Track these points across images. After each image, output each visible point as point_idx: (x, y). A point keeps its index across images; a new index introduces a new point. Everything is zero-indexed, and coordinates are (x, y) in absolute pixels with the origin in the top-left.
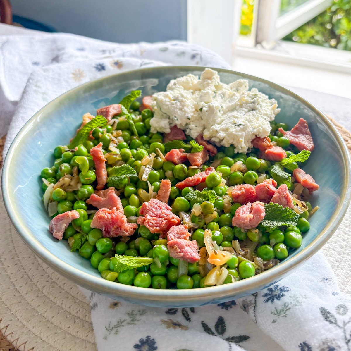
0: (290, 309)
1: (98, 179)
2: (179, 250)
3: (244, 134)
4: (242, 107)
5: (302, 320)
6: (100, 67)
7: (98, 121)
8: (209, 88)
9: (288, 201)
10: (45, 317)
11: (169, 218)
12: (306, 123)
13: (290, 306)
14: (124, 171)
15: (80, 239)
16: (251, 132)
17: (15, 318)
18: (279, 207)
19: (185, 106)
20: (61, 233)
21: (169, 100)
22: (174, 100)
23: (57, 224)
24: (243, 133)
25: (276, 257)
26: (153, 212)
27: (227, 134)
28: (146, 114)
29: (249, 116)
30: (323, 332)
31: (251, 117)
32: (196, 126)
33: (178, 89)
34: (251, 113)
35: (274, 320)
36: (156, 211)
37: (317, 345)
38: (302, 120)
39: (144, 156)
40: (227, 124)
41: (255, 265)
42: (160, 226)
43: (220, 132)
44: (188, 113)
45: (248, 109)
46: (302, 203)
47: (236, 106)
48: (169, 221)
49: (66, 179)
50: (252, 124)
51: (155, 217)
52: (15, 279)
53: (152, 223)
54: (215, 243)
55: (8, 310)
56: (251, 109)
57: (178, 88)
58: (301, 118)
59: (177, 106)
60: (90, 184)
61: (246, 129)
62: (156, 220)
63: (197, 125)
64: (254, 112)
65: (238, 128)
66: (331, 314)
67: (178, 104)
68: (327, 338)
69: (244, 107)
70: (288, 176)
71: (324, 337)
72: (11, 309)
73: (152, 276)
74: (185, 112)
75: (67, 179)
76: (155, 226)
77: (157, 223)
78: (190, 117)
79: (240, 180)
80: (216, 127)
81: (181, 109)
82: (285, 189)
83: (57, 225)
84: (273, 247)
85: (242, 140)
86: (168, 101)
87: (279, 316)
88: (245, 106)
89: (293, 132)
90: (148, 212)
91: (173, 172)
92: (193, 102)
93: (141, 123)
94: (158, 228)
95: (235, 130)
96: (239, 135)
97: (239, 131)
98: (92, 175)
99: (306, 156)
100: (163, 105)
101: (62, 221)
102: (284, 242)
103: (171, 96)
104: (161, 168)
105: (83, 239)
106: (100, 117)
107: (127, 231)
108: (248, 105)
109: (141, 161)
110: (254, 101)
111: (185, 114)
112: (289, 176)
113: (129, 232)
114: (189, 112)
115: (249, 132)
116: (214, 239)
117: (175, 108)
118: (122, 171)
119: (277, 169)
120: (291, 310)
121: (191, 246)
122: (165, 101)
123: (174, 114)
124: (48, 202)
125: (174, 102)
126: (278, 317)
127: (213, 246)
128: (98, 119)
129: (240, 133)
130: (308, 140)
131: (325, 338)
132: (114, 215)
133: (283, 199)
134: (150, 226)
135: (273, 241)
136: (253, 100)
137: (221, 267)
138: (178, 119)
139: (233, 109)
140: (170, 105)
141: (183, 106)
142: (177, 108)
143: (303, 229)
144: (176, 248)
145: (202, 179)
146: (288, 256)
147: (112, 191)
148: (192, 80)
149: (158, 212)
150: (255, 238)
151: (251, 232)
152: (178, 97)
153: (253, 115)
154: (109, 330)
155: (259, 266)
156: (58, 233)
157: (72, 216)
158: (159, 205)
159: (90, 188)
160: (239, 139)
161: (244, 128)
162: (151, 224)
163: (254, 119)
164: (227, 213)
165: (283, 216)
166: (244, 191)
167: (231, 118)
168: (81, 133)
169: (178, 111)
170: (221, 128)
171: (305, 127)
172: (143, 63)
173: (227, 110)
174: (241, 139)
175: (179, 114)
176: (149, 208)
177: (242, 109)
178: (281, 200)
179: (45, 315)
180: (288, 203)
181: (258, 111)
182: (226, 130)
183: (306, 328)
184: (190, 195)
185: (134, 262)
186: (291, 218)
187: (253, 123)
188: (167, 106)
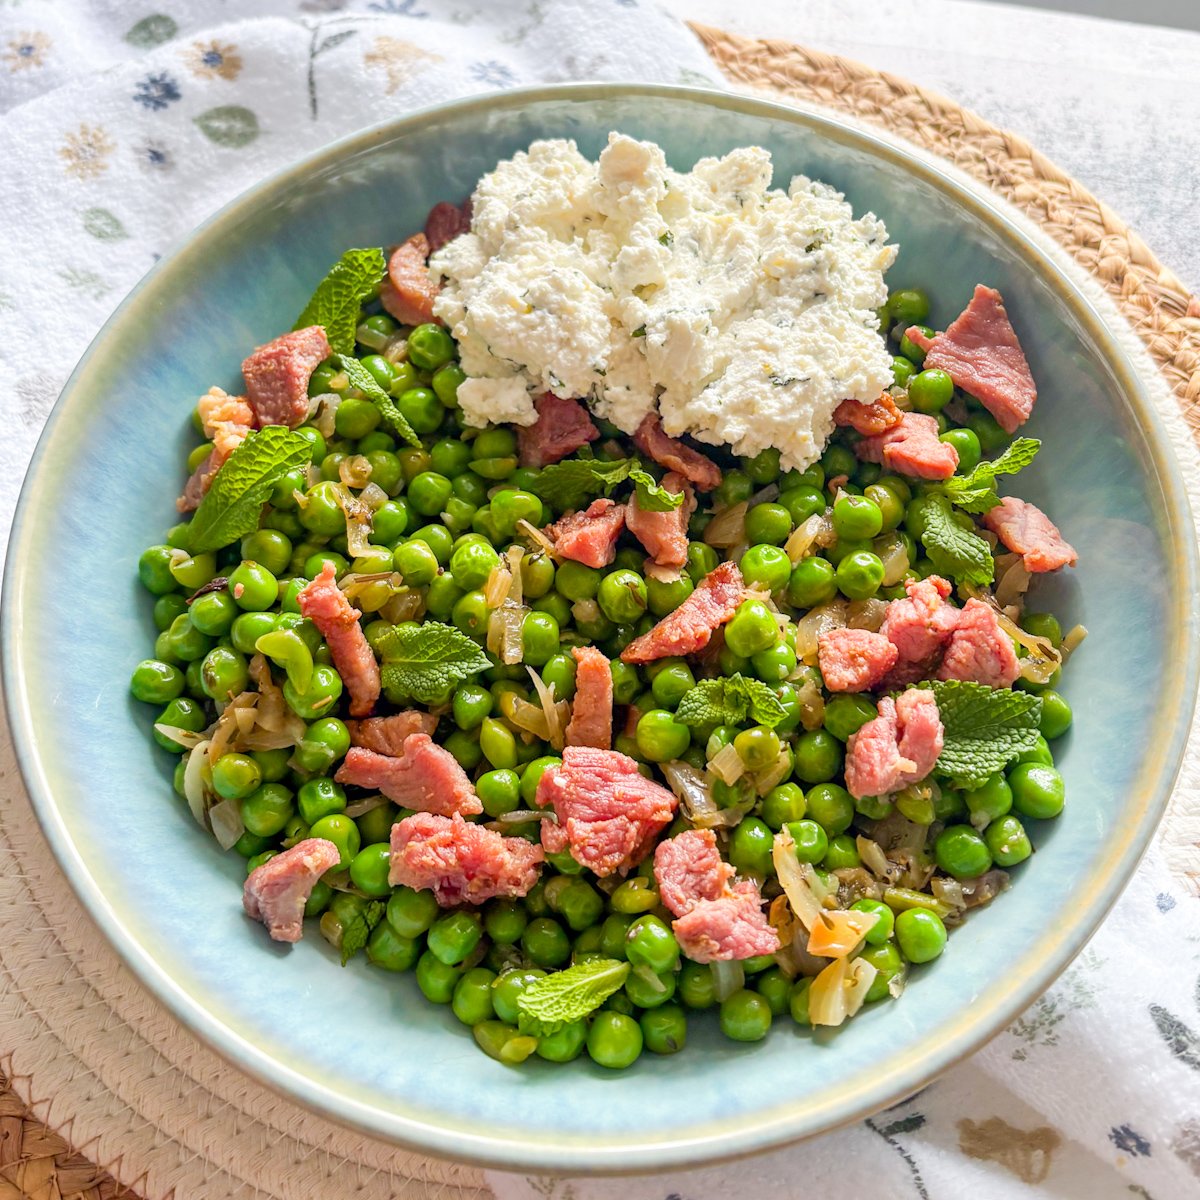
0: (1061, 1017)
1: (350, 682)
2: (717, 946)
3: (810, 410)
4: (778, 294)
5: (1110, 1061)
6: (155, 92)
7: (276, 445)
8: (646, 228)
9: (1002, 661)
10: (305, 1141)
11: (643, 811)
12: (997, 301)
13: (1060, 1009)
14: (436, 647)
15: (360, 918)
16: (832, 397)
17: (212, 1171)
18: (980, 694)
19: (579, 327)
20: (296, 925)
21: (514, 313)
22: (532, 308)
23: (276, 900)
24: (805, 412)
25: (995, 866)
26: (589, 803)
27: (750, 422)
28: (429, 356)
29: (812, 329)
30: (1178, 1101)
31: (820, 335)
32: (628, 388)
33: (529, 244)
34: (814, 312)
35: (1018, 1051)
36: (593, 796)
37: (1167, 1141)
38: (983, 295)
39: (488, 571)
40: (742, 383)
41: (941, 909)
42: (621, 850)
43: (728, 421)
44: (593, 351)
45: (800, 297)
46: (1041, 646)
47: (754, 289)
48: (646, 822)
49: (241, 713)
50: (830, 362)
51: (600, 822)
52: (162, 1036)
53: (595, 846)
54: (809, 871)
55: (182, 1150)
56: (811, 294)
57: (530, 239)
58: (979, 286)
59: (549, 329)
60: (329, 715)
61: (814, 391)
62: (604, 830)
63: (632, 383)
64: (826, 307)
65: (787, 398)
66: (1190, 1032)
67: (551, 320)
68: (1193, 1119)
69: (786, 292)
70: (981, 551)
71: (1183, 1115)
72: (188, 1145)
73: (638, 1014)
74: (583, 350)
75: (246, 710)
76: (609, 853)
77: (611, 841)
78: (603, 364)
79: (828, 590)
80: (708, 402)
81: (564, 343)
82: (989, 627)
83: (275, 905)
84: (985, 835)
85: (806, 433)
86: (512, 319)
87: (1031, 1039)
88: (789, 284)
89: (955, 339)
90: (571, 806)
91: (599, 606)
92: (600, 296)
93: (421, 395)
94: (617, 858)
95: (778, 405)
96: (792, 420)
97: (794, 407)
98: (327, 681)
99: (1026, 454)
100: (497, 335)
101: (289, 891)
102: (1015, 811)
103: (516, 292)
104: (553, 589)
105: (369, 917)
106: (280, 434)
107: (517, 883)
108: (799, 280)
109: (483, 593)
110: (818, 262)
111: (583, 359)
112: (985, 555)
113: (526, 886)
114: (597, 347)
115: (823, 398)
116: (802, 858)
117: (541, 339)
118: (429, 647)
119: (941, 530)
120: (1065, 1020)
121: (746, 916)
122: (503, 320)
123: (545, 364)
124: (202, 804)
125: (533, 317)
126: (1029, 1043)
127: (809, 886)
128: (275, 438)
129: (795, 416)
130: (1012, 367)
131: (1187, 1119)
132: (463, 848)
133: (988, 661)
134: (594, 859)
135: (981, 817)
136: (810, 259)
137: (851, 957)
138: (564, 382)
139: (746, 306)
140: (521, 331)
141: (571, 329)
142: (550, 340)
143: (1055, 732)
144: (708, 943)
145: (710, 631)
146: (1033, 851)
147: (421, 740)
148: (566, 187)
149: (603, 797)
150: (926, 814)
151: (909, 798)
152: (544, 294)
153: (824, 322)
154: (542, 1187)
155: (950, 906)
156: (288, 931)
157: (317, 867)
158: (597, 769)
159: (334, 729)
160: (794, 433)
161: (806, 390)
162: (593, 852)
163: (832, 342)
164: (816, 733)
165: (994, 714)
166: (865, 668)
167: (753, 351)
168: (223, 495)
169: (557, 353)
170: (726, 406)
171: (997, 316)
172: (318, 43)
173: (728, 311)
174: (802, 433)
175: (564, 362)
176: (570, 794)
177: (780, 300)
178: (984, 665)
179: (302, 1136)
180: (1003, 668)
181: (836, 297)
182: (746, 408)
183: (1127, 1088)
184: (690, 710)
185: (579, 997)
186: (1020, 717)
187: (829, 357)
188: (513, 338)
